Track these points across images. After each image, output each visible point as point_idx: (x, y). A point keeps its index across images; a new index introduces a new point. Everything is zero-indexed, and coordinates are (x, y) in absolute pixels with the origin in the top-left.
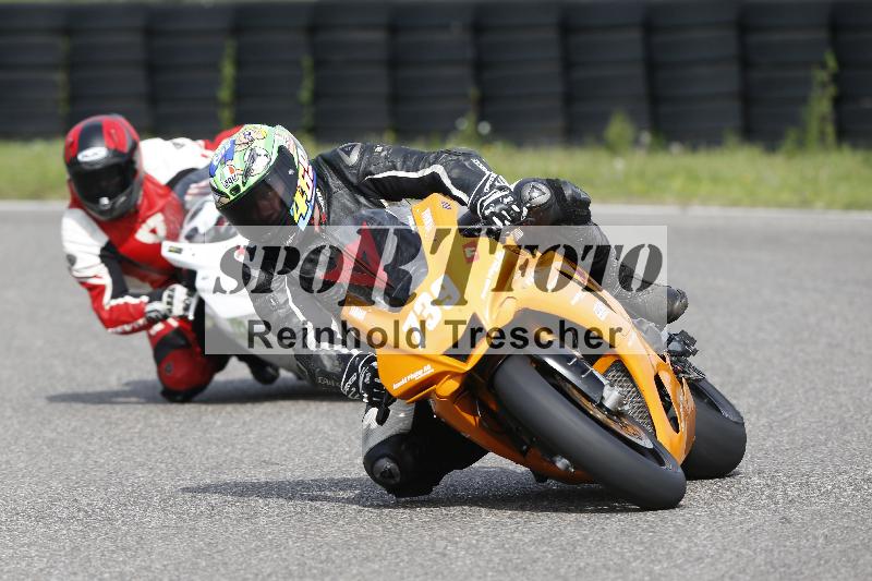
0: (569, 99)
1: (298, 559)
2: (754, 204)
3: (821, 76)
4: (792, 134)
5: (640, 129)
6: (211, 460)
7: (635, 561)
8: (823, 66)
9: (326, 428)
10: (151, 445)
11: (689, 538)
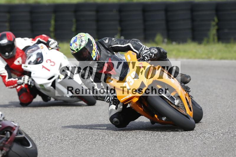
0: (145, 30)
1: (72, 155)
2: (195, 58)
3: (213, 23)
4: (206, 39)
5: (164, 38)
6: (49, 128)
7: (164, 154)
8: (214, 20)
9: (80, 119)
10: (32, 124)
11: (178, 148)
